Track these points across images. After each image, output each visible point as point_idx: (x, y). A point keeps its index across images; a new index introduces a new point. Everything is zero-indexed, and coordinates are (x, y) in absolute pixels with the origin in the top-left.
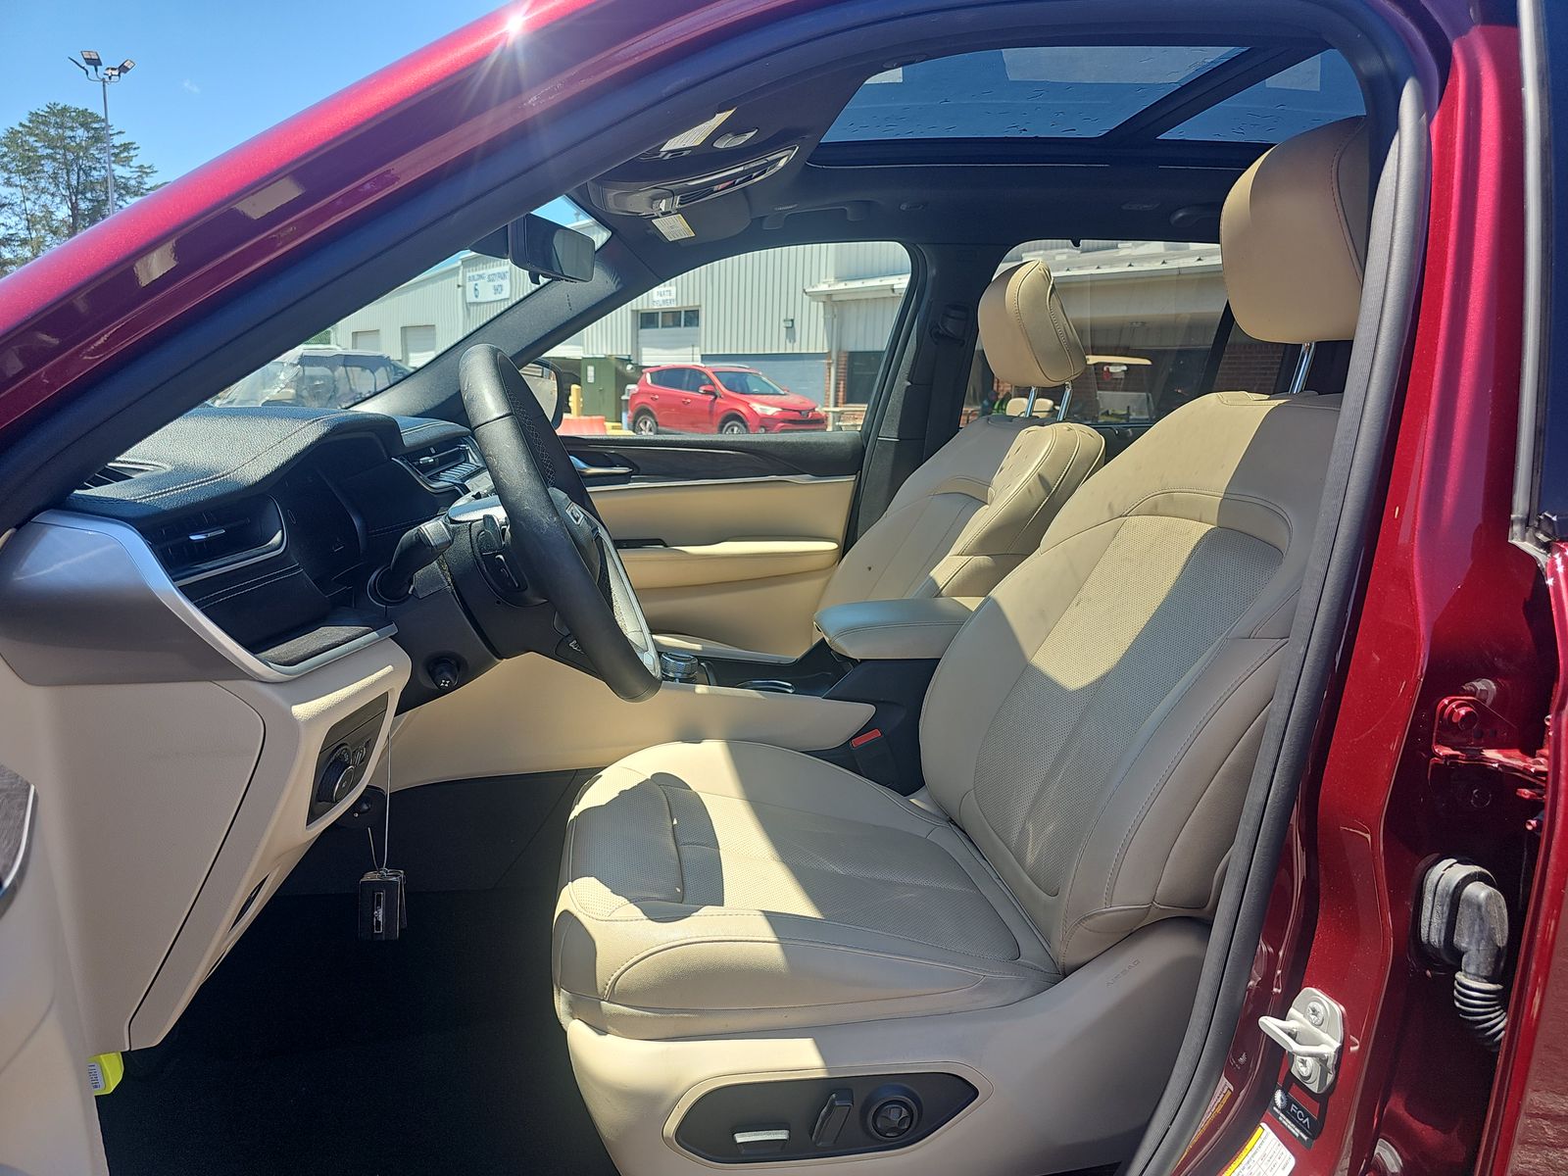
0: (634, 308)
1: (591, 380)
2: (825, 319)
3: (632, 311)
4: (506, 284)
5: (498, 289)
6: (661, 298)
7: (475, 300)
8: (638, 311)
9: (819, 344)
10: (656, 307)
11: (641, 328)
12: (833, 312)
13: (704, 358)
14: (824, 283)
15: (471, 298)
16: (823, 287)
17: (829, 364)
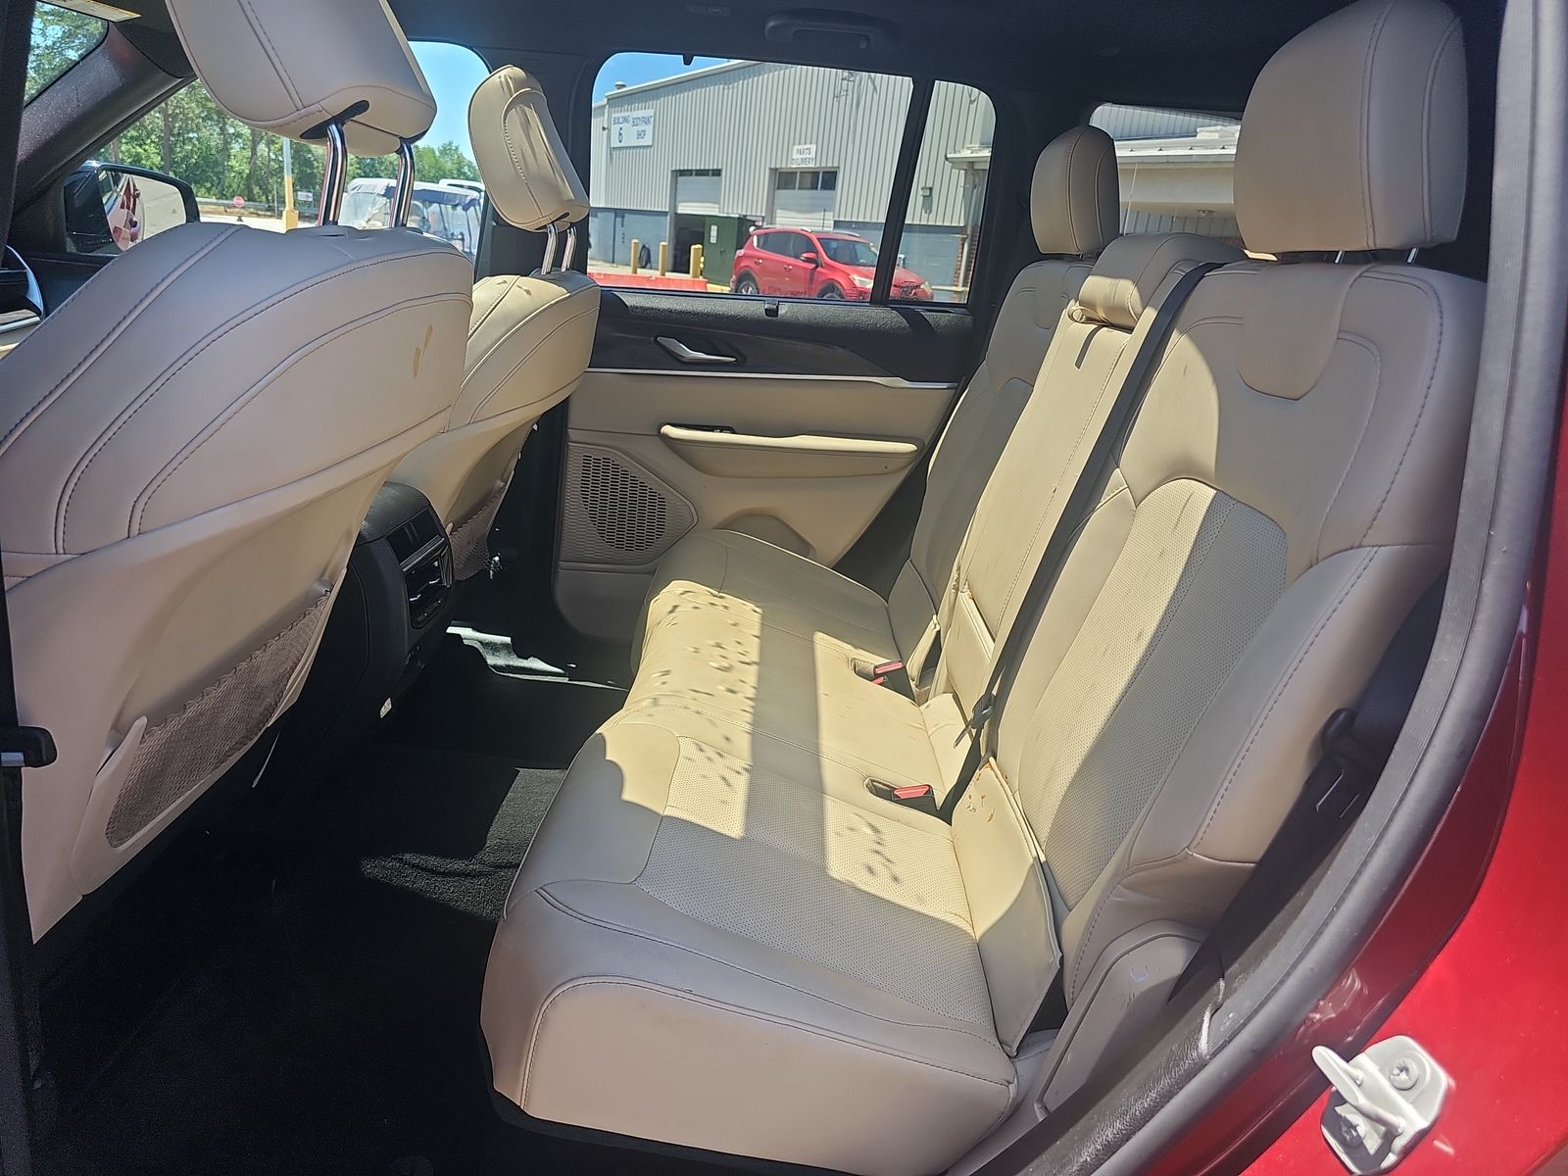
0: (773, 166)
1: (713, 240)
2: (964, 188)
3: (771, 169)
4: (649, 128)
5: (641, 135)
6: (799, 156)
7: (619, 145)
8: (776, 169)
9: (956, 218)
10: (794, 166)
11: (778, 188)
12: (974, 181)
13: (837, 224)
14: (968, 148)
15: (615, 143)
16: (966, 153)
17: (964, 240)
